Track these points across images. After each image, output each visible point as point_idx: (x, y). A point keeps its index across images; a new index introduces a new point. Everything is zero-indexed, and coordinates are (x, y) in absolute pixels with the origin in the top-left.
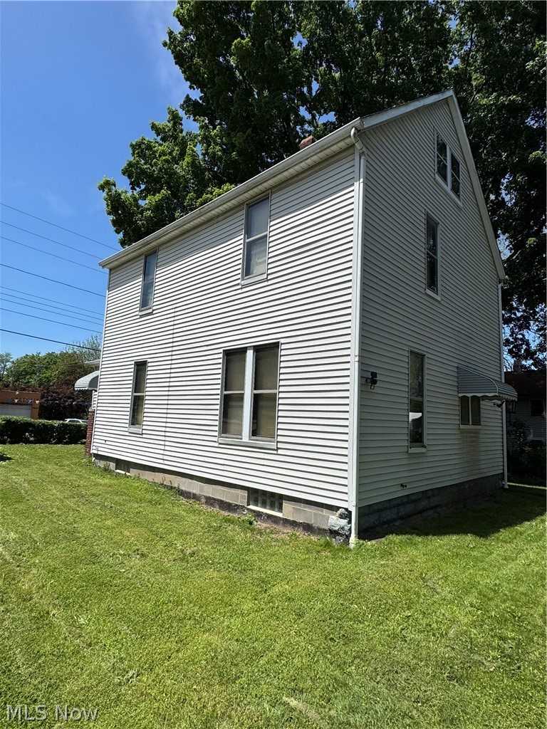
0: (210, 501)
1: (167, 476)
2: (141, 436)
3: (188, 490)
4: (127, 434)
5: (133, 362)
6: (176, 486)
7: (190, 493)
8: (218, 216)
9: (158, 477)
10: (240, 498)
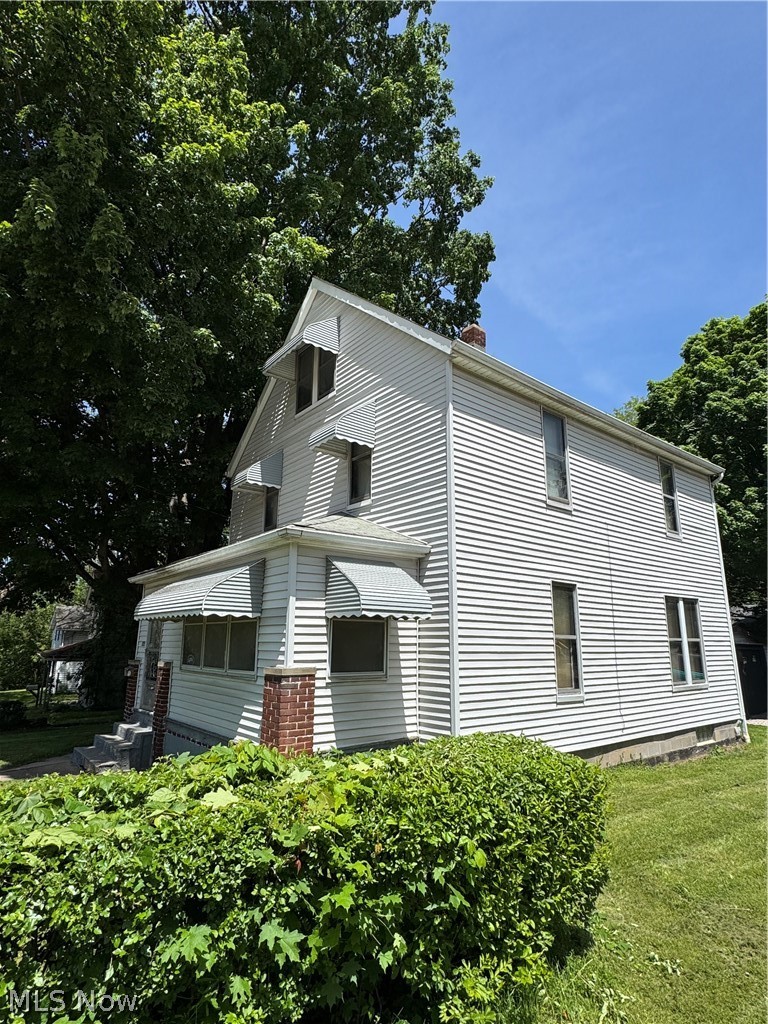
0: (672, 756)
1: (625, 749)
2: (581, 705)
3: (649, 756)
4: (554, 706)
5: (549, 581)
6: (638, 757)
7: (653, 758)
8: (636, 446)
9: (612, 758)
10: (689, 741)
